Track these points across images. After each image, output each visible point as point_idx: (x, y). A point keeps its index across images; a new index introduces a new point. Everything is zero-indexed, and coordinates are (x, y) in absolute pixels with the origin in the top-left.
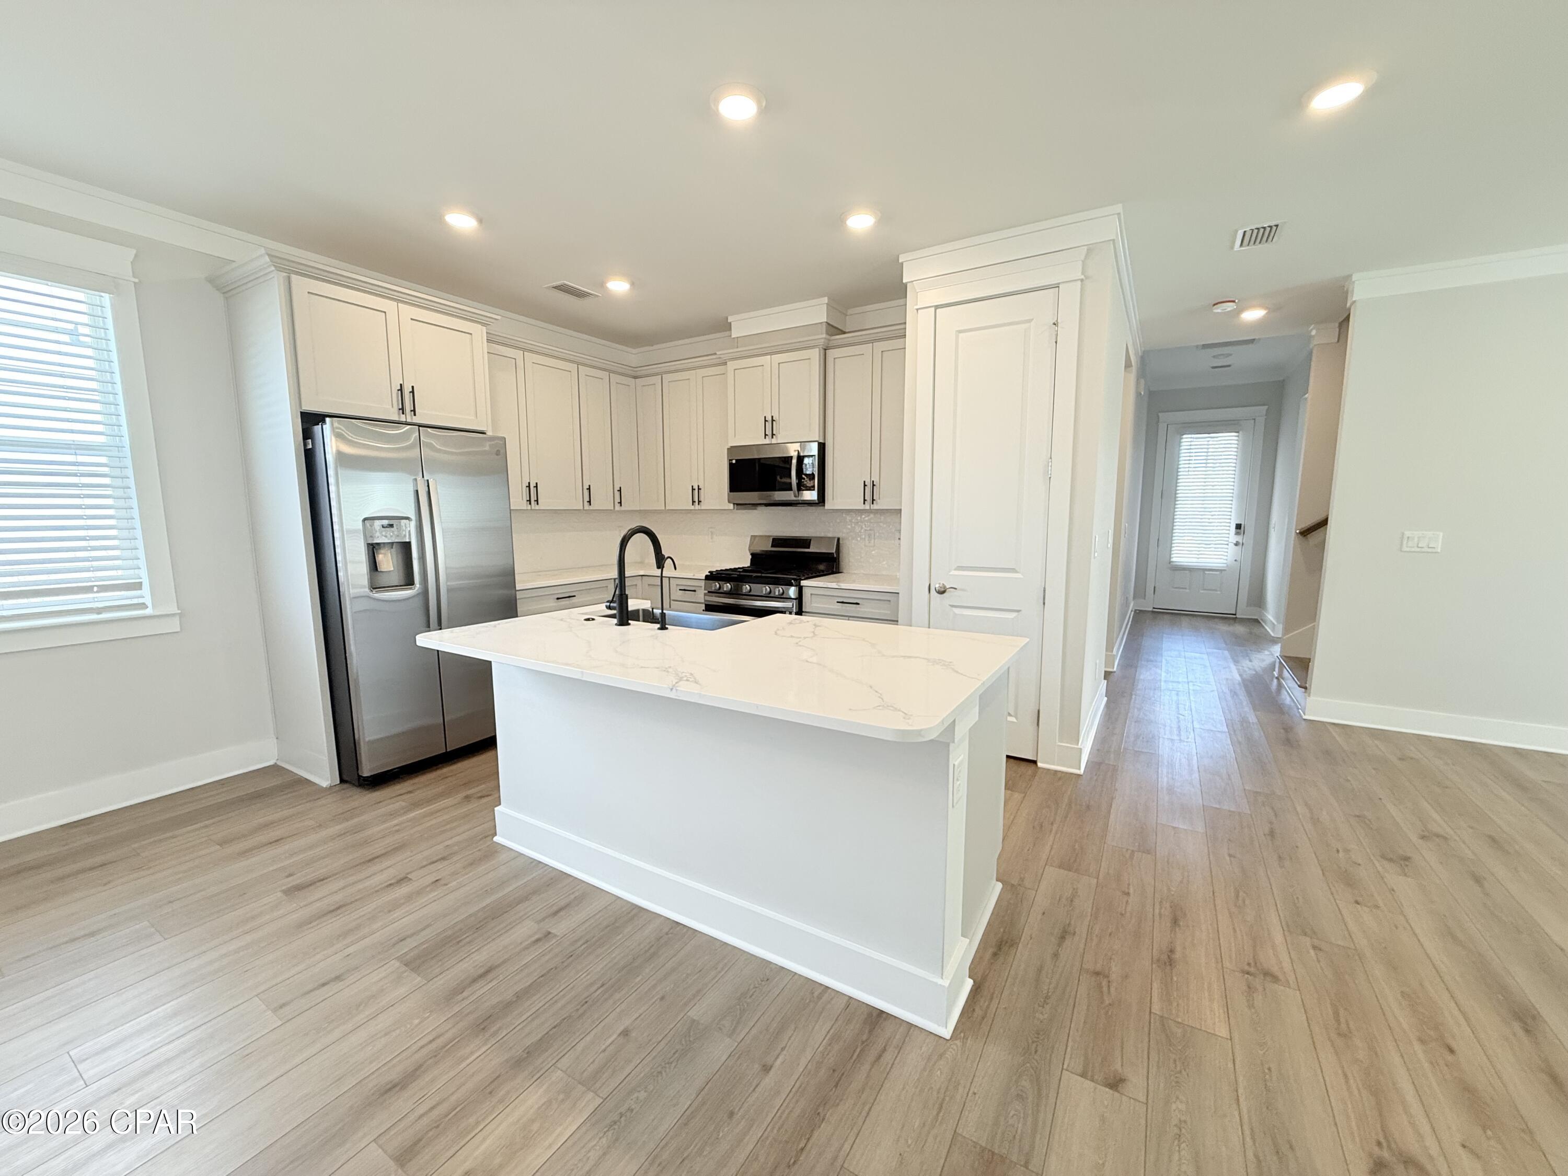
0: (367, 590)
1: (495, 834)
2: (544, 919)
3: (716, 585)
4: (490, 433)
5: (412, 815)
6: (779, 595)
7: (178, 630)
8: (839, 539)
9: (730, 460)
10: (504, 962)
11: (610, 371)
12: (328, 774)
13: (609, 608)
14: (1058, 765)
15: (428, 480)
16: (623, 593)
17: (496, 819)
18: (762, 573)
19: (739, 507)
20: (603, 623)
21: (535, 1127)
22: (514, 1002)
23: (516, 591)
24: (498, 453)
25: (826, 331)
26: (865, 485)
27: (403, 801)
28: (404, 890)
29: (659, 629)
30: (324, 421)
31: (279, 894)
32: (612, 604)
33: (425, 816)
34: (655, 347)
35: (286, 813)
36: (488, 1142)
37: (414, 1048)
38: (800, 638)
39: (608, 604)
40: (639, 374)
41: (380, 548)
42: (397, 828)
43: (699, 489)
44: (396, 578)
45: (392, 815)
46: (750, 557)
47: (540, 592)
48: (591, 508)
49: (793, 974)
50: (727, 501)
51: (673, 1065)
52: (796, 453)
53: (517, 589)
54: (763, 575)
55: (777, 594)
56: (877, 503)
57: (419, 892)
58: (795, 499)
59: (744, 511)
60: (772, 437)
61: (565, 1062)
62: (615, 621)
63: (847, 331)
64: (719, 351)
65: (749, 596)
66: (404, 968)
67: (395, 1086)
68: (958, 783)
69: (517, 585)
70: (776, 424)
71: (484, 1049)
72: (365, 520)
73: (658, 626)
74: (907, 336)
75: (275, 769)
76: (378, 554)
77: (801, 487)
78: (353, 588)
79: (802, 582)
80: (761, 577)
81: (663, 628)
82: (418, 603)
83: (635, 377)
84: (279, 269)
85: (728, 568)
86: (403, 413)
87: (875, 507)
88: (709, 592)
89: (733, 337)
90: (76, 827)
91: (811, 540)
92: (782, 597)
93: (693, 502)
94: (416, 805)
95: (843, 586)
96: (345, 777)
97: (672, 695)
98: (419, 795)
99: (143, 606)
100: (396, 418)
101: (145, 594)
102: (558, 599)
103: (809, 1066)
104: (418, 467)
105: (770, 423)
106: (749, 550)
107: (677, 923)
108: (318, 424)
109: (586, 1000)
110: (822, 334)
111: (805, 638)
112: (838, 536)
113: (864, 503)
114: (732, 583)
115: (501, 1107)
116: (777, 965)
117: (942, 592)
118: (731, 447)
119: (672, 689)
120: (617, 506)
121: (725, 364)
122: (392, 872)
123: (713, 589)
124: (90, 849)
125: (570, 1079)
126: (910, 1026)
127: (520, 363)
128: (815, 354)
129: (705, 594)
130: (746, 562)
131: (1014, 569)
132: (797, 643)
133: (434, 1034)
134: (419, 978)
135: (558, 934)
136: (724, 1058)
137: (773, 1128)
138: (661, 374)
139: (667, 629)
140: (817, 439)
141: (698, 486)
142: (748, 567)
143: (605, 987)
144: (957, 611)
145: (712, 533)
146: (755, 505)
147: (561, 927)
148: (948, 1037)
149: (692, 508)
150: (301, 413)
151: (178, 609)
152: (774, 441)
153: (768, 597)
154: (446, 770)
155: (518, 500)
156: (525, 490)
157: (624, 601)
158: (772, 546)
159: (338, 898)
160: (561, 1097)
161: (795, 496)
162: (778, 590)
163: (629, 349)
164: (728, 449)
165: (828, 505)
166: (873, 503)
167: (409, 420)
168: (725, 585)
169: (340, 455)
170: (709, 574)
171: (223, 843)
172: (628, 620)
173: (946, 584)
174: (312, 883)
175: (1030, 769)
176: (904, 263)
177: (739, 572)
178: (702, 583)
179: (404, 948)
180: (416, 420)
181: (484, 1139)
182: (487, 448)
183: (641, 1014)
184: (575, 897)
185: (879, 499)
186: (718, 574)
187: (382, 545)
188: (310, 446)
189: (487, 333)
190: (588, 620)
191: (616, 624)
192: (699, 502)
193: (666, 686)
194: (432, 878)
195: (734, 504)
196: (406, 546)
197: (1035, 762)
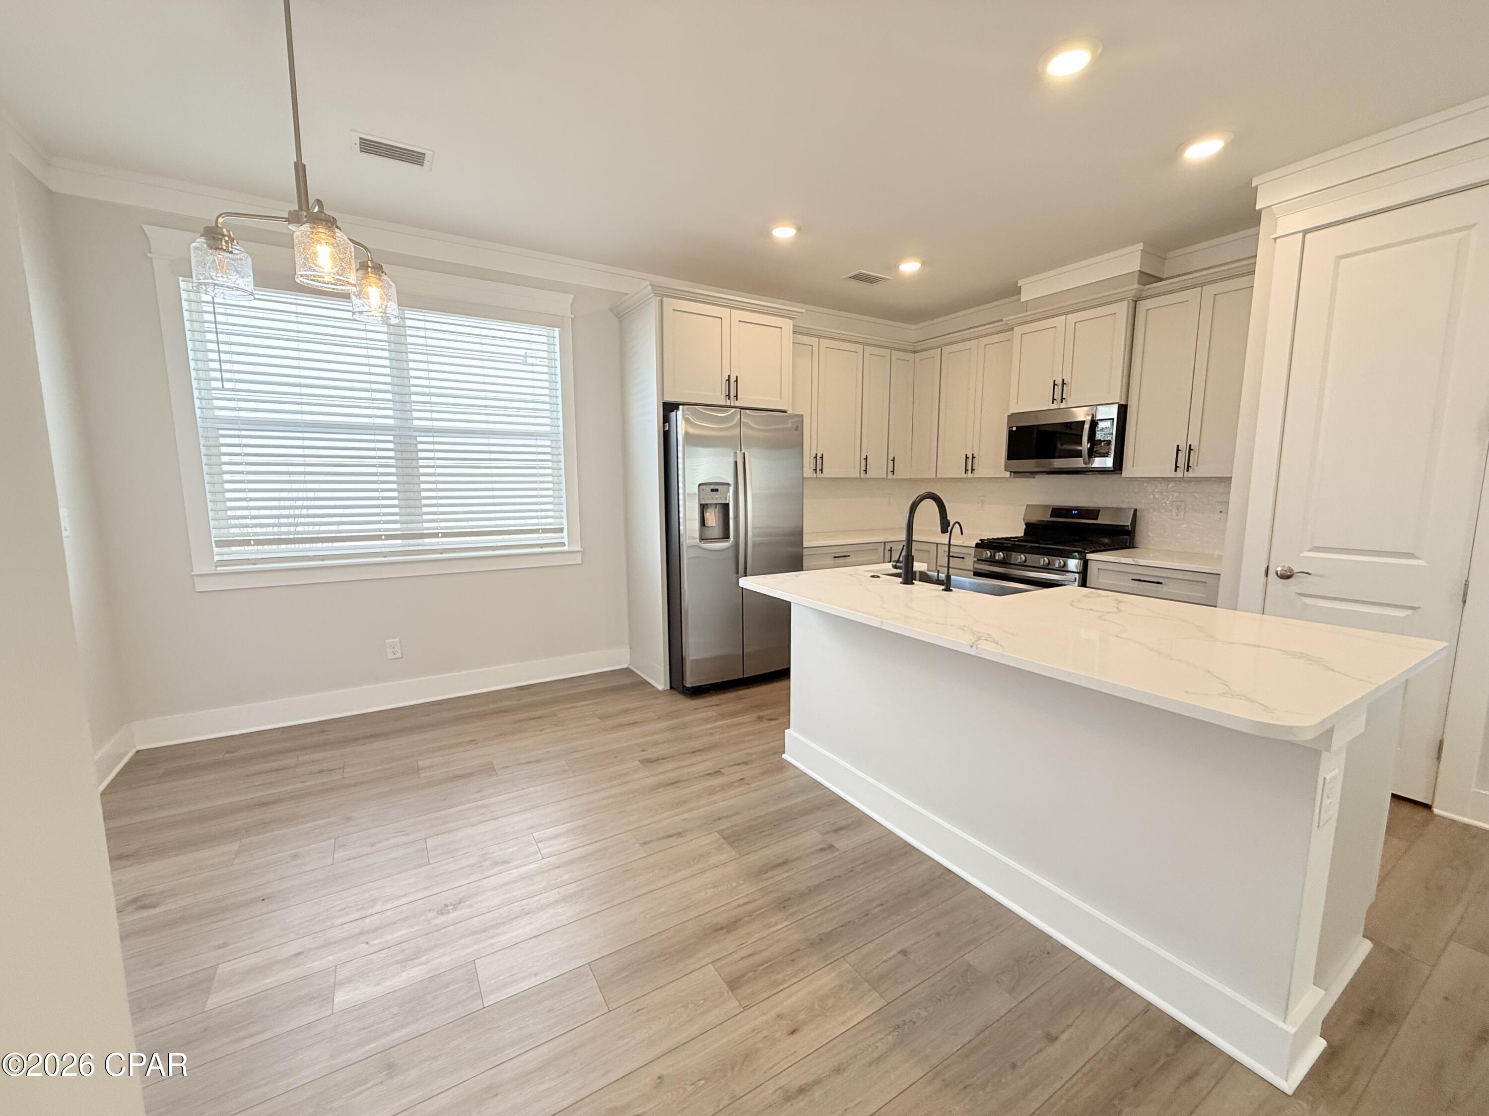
0: (698, 541)
1: (784, 752)
2: (828, 832)
3: (987, 554)
4: (790, 412)
5: (721, 723)
6: (1059, 567)
7: (580, 563)
8: (1136, 511)
9: (1010, 427)
10: (798, 858)
11: (864, 344)
12: (662, 681)
13: (895, 567)
14: (1471, 818)
15: (744, 453)
16: (910, 554)
17: (786, 739)
18: (1040, 544)
19: (1016, 475)
20: (887, 580)
21: (831, 1002)
22: (807, 894)
23: (803, 548)
24: (797, 429)
25: (1139, 280)
26: (1178, 450)
27: (714, 711)
28: (717, 781)
29: (943, 590)
30: (678, 409)
31: (637, 763)
32: (898, 564)
33: (729, 726)
34: (935, 321)
35: (638, 704)
36: (793, 999)
37: (734, 904)
38: (1103, 612)
39: (895, 564)
40: (918, 348)
41: (708, 508)
42: (711, 731)
43: (973, 457)
44: (717, 532)
45: (707, 720)
46: (1024, 527)
47: (820, 551)
48: (867, 476)
49: (1078, 957)
50: (1003, 469)
51: (953, 997)
52: (1089, 418)
53: (804, 546)
54: (1041, 546)
55: (1057, 566)
56: (1193, 470)
57: (730, 785)
58: (1084, 466)
59: (1024, 479)
60: (1062, 402)
61: (852, 958)
62: (900, 580)
63: (1164, 277)
64: (1004, 317)
65: (1023, 566)
66: (722, 841)
67: (722, 928)
68: (1329, 801)
69: (804, 543)
70: (1067, 386)
71: (786, 923)
72: (700, 485)
73: (943, 587)
74: (1256, 272)
75: (627, 671)
76: (706, 512)
77: (1092, 453)
78: (689, 539)
79: (1087, 555)
80: (1039, 547)
81: (948, 589)
82: (731, 554)
83: (915, 352)
84: (656, 295)
85: (1000, 537)
86: (729, 399)
87: (1190, 474)
88: (978, 560)
89: (1022, 300)
90: (523, 689)
91: (1099, 511)
92: (1063, 570)
93: (966, 470)
94: (723, 716)
95: (1142, 562)
96: (673, 686)
97: (972, 652)
98: (725, 709)
99: (563, 544)
100: (723, 403)
101: (564, 537)
102: (835, 557)
103: (1100, 1055)
104: (737, 443)
105: (1060, 389)
106: (1024, 519)
107: (949, 870)
108: (673, 411)
109: (868, 912)
110: (1133, 284)
111: (1108, 612)
112: (1135, 508)
113: (1176, 471)
114: (1004, 552)
115: (802, 975)
116: (1058, 942)
117: (1286, 576)
118: (1012, 414)
119: (972, 646)
120: (890, 474)
121: (1012, 329)
122: (709, 764)
123: (984, 557)
124: (531, 706)
125: (857, 974)
126: (1233, 1061)
127: (816, 348)
128: (1122, 310)
129: (974, 562)
130: (1020, 533)
131: (1412, 554)
132: (1100, 617)
133: (746, 900)
134: (734, 852)
135: (840, 849)
136: (1004, 1011)
137: (1061, 1097)
138: (941, 346)
139: (951, 590)
140: (1118, 401)
141: (973, 455)
142: (1021, 537)
143: (884, 907)
144: (1307, 600)
145: (983, 502)
146: (1033, 474)
147: (843, 843)
148: (1290, 1091)
149: (965, 476)
150: (663, 403)
151: (581, 548)
152: (1063, 406)
153: (1047, 568)
154: (742, 693)
155: (808, 472)
156: (813, 461)
157: (910, 562)
158: (1052, 516)
159: (674, 775)
160: (851, 986)
161: (1085, 463)
162: (1058, 562)
163: (908, 326)
164: (1008, 416)
165: (1125, 473)
166: (1188, 471)
167: (732, 405)
168: (997, 554)
169: (687, 435)
170: (980, 542)
171: (603, 718)
172: (912, 580)
173: (1292, 567)
174: (657, 760)
175: (1421, 814)
176: (1259, 187)
177: (1014, 541)
178: (972, 551)
179: (724, 825)
180: (737, 404)
181: (790, 996)
182: (790, 425)
183: (917, 942)
184: (853, 822)
185: (1197, 466)
186: (990, 542)
187: (709, 506)
188: (667, 429)
189: (793, 326)
190: (873, 576)
191: (901, 583)
192: (973, 470)
193: (966, 643)
194: (739, 776)
195: (1011, 472)
196: (726, 506)
197: (1428, 807)
